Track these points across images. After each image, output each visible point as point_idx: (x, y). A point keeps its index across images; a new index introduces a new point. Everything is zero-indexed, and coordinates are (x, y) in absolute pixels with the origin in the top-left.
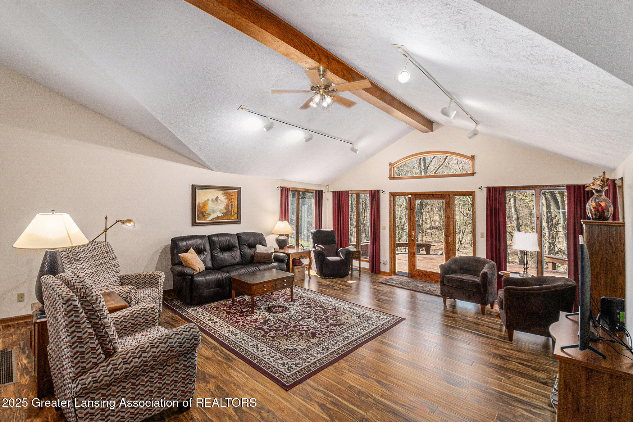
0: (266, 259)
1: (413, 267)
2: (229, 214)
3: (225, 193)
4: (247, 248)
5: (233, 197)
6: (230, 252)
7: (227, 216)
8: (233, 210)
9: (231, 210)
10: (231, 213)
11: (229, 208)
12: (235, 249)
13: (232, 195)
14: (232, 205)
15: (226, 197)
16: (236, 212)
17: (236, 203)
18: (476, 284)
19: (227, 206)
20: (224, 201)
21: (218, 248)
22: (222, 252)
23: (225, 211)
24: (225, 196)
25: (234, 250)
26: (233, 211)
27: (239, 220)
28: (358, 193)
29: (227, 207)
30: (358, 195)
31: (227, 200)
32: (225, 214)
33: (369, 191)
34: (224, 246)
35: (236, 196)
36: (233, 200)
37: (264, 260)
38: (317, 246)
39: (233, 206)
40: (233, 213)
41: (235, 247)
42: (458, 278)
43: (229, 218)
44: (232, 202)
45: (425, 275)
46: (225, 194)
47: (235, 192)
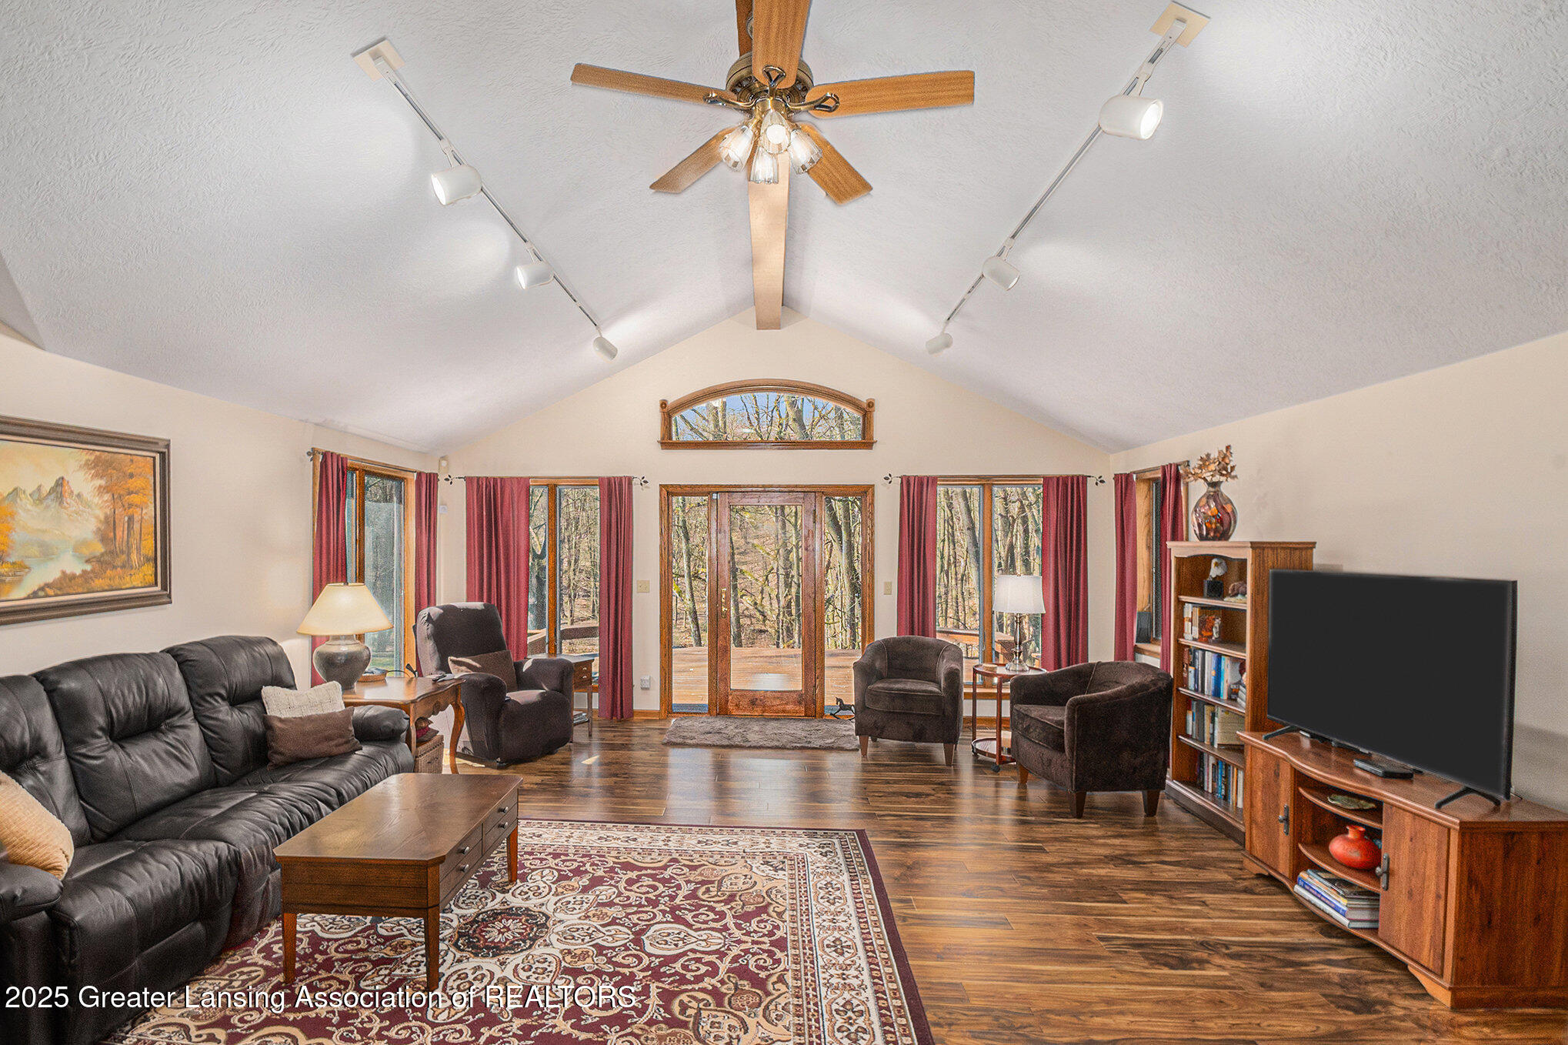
0: (328, 739)
1: (721, 686)
2: (118, 562)
3: (98, 459)
4: (224, 707)
5: (135, 483)
6: (157, 738)
7: (109, 572)
8: (134, 542)
9: (129, 548)
10: (129, 555)
11: (119, 533)
12: (176, 721)
13: (131, 476)
14: (131, 519)
15: (102, 482)
16: (151, 554)
17: (148, 512)
18: (931, 697)
19: (111, 522)
20: (96, 500)
21: (101, 729)
22: (122, 747)
23: (99, 549)
24: (97, 476)
25: (172, 728)
26: (139, 549)
27: (164, 588)
28: (556, 486)
29: (108, 531)
30: (553, 490)
31: (107, 497)
32: (102, 563)
33: (601, 479)
34: (128, 714)
35: (144, 480)
36: (135, 499)
37: (324, 748)
38: (453, 661)
39: (136, 526)
40: (134, 557)
41: (180, 711)
42: (898, 690)
43: (117, 581)
44: (130, 506)
45: (753, 703)
46: (99, 467)
47: (143, 463)
